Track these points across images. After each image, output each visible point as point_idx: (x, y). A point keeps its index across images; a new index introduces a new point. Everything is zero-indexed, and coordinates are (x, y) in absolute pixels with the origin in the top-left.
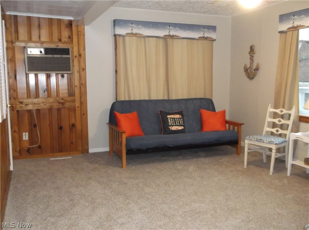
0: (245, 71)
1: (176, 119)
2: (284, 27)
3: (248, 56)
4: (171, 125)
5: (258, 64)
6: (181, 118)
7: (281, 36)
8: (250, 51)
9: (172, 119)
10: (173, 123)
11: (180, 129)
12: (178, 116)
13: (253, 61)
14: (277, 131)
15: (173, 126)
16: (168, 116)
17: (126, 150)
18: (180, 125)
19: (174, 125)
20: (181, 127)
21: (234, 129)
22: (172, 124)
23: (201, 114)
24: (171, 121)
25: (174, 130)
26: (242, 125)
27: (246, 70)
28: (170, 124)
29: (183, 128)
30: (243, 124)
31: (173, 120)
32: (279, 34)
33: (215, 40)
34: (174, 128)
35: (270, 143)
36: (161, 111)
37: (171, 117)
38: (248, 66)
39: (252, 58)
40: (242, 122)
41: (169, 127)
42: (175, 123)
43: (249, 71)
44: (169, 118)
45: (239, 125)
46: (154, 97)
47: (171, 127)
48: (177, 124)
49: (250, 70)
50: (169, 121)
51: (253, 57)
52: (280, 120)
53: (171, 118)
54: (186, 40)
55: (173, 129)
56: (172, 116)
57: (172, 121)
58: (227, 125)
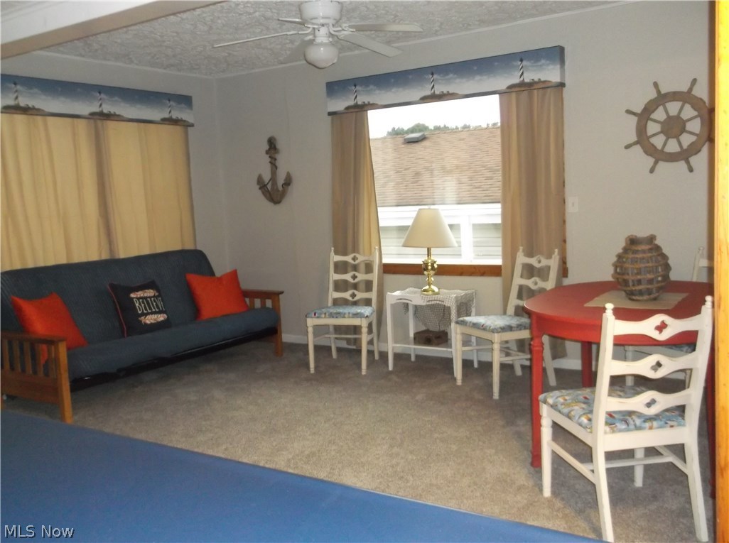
0: (260, 188)
1: (149, 299)
2: (339, 105)
3: (267, 159)
4: (143, 314)
5: (288, 173)
6: (158, 296)
7: (332, 120)
8: (269, 149)
9: (141, 300)
10: (146, 310)
11: (162, 319)
12: (150, 293)
13: (276, 168)
14: (353, 295)
15: (146, 315)
16: (132, 295)
17: (70, 382)
18: (160, 312)
19: (148, 314)
20: (162, 315)
21: (263, 304)
22: (145, 312)
23: (189, 285)
24: (140, 304)
25: (151, 324)
26: (281, 296)
27: (262, 186)
28: (140, 312)
29: (165, 316)
30: (282, 293)
31: (143, 302)
32: (330, 117)
33: (192, 125)
34: (150, 319)
35: (356, 315)
36: (112, 286)
37: (139, 296)
38: (267, 177)
39: (273, 161)
40: (280, 289)
41: (140, 319)
42: (150, 309)
43: (269, 187)
44: (134, 300)
45: (274, 295)
46: (79, 257)
47: (143, 318)
48: (154, 310)
49: (273, 185)
50: (137, 305)
51: (275, 159)
52: (354, 275)
53: (139, 299)
54: (135, 124)
55: (148, 322)
56: (140, 294)
57: (143, 305)
58: (247, 300)
